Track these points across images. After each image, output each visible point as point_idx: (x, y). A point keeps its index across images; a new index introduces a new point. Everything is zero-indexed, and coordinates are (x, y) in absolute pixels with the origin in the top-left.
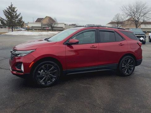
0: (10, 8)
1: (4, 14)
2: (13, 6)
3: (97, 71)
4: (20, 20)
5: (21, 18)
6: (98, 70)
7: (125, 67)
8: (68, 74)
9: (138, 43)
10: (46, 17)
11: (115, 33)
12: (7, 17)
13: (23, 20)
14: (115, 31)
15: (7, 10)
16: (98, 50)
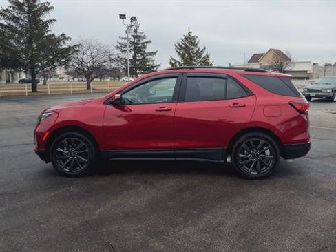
0: (186, 38)
1: (175, 51)
2: (192, 35)
3: (173, 159)
4: (204, 62)
5: (207, 56)
6: (177, 159)
7: (250, 157)
8: (113, 159)
9: (291, 105)
10: (270, 50)
11: (229, 79)
12: (182, 56)
13: (210, 61)
14: (229, 76)
15: (181, 44)
16: (172, 117)
